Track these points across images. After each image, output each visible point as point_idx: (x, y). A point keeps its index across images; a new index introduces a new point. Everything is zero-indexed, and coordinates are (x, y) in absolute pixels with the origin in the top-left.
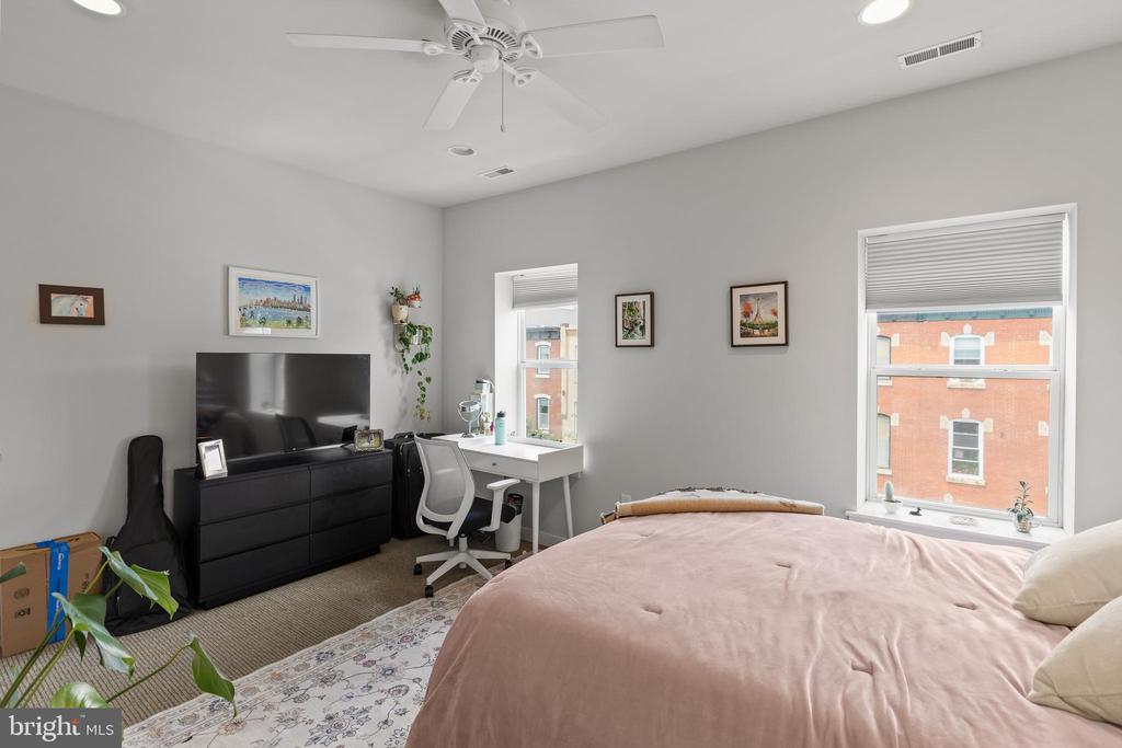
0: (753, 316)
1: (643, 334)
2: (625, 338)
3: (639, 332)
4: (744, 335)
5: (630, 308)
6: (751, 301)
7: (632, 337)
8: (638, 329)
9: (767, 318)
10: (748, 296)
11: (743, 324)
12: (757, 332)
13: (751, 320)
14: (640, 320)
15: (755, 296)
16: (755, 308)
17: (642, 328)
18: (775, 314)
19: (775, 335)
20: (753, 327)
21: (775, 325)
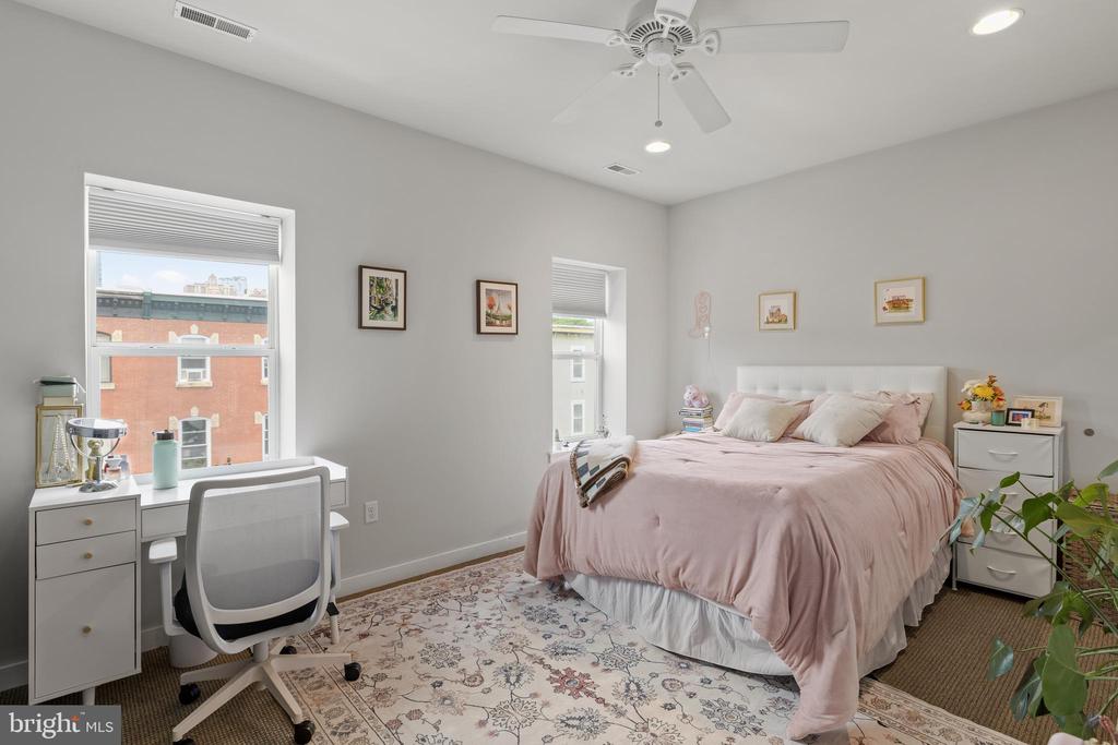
0: (496, 308)
1: (396, 315)
2: (373, 318)
3: (391, 313)
4: (488, 324)
5: (379, 284)
6: (494, 295)
7: (382, 318)
8: (389, 309)
9: (505, 311)
10: (491, 290)
11: (488, 315)
12: (498, 322)
13: (494, 312)
14: (391, 299)
15: (497, 291)
16: (497, 301)
17: (395, 309)
18: (510, 308)
19: (510, 326)
20: (495, 317)
21: (510, 317)
